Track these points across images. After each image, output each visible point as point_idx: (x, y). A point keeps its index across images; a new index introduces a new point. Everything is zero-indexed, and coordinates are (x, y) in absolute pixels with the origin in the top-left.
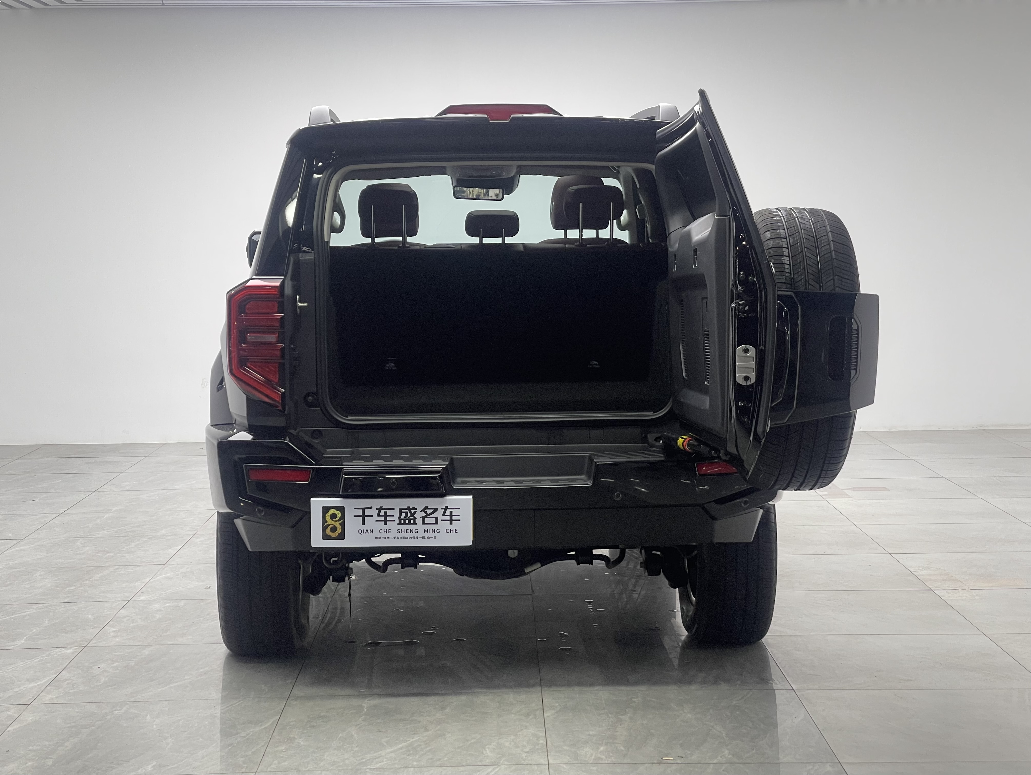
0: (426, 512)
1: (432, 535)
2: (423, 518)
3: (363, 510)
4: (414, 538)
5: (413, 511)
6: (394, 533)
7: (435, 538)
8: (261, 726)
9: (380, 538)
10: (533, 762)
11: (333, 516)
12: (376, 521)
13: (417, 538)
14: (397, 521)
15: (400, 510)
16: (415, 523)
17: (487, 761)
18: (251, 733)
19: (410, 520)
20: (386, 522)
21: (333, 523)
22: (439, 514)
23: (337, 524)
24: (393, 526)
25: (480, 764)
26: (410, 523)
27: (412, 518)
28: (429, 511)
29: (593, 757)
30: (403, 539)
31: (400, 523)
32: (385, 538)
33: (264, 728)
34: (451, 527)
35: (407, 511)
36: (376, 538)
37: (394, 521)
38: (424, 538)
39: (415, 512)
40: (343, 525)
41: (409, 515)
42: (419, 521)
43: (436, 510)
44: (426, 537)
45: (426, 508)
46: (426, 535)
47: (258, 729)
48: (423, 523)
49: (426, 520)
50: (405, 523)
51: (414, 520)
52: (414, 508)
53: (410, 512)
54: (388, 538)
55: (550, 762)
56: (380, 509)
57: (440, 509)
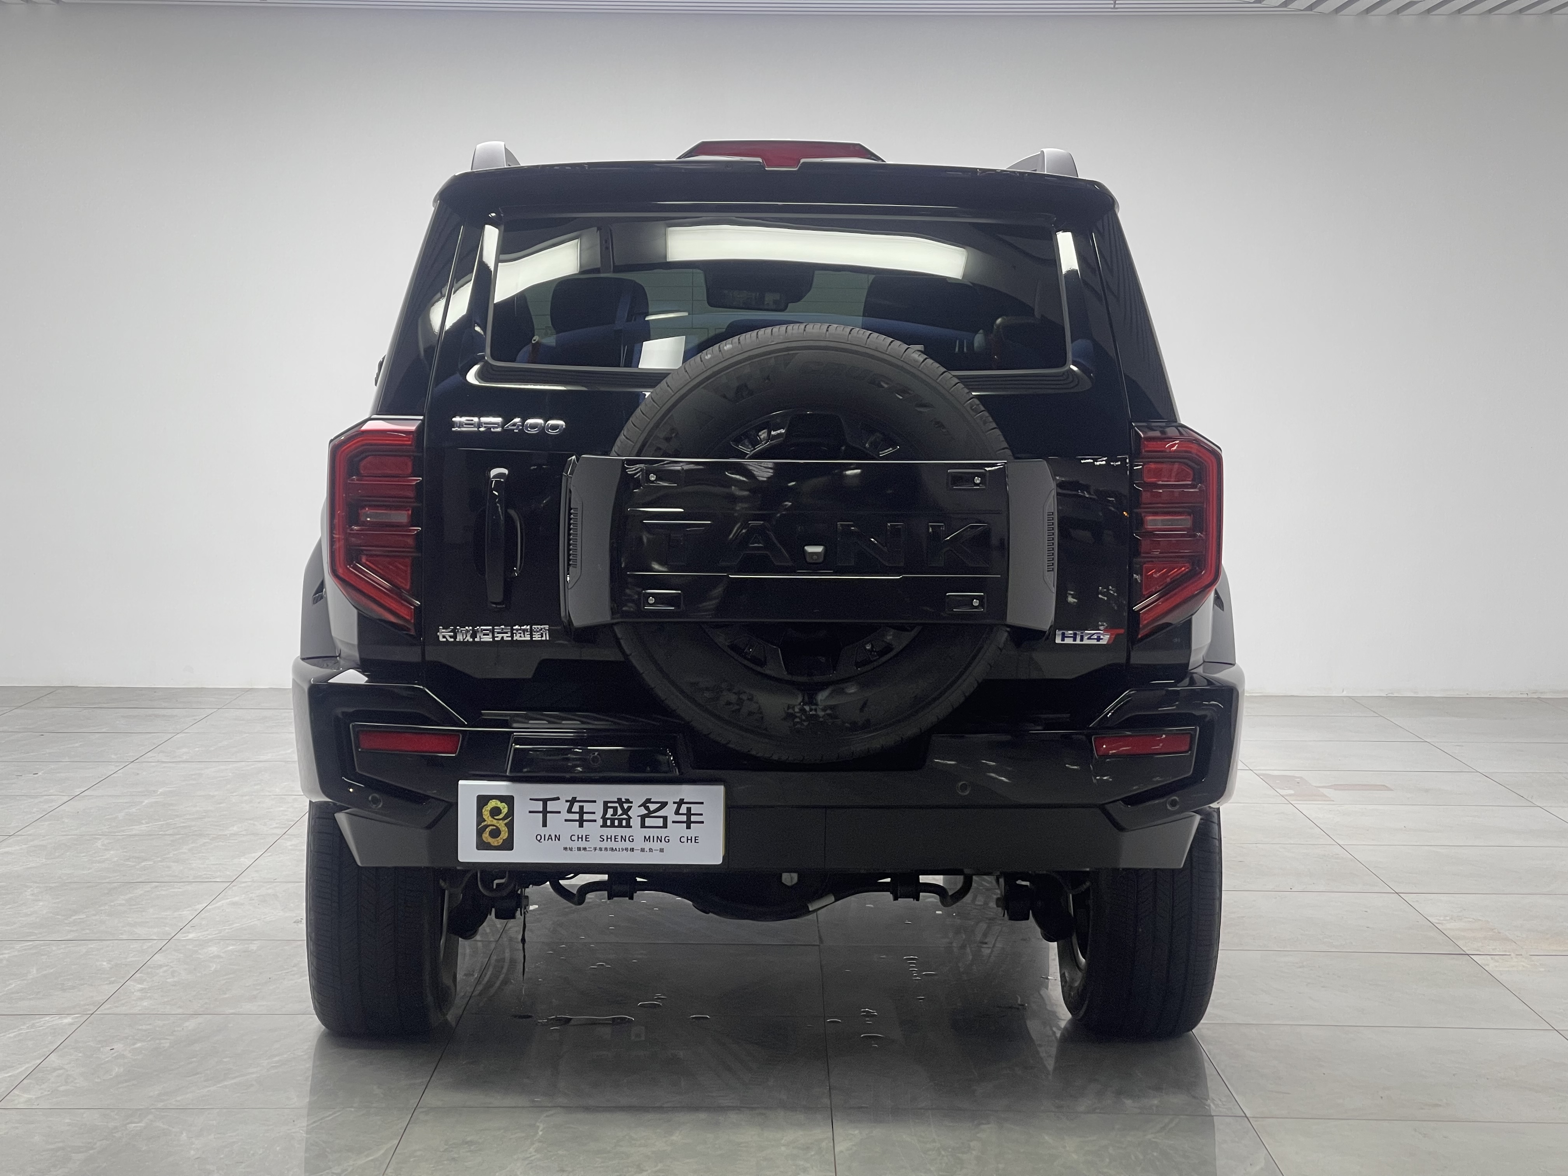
0: (647, 808)
1: (656, 845)
3: (545, 801)
4: (626, 849)
5: (626, 806)
6: (595, 842)
7: (662, 850)
8: (367, 1156)
9: (571, 849)
11: (495, 812)
12: (566, 820)
13: (632, 850)
14: (600, 822)
15: (606, 803)
16: (628, 826)
18: (350, 1169)
19: (620, 821)
20: (581, 822)
21: (495, 822)
22: (669, 811)
23: (502, 825)
24: (593, 829)
26: (620, 826)
27: (625, 816)
28: (652, 807)
30: (609, 852)
31: (604, 825)
32: (579, 849)
33: (372, 1160)
34: (690, 833)
35: (617, 805)
36: (565, 849)
37: (595, 821)
38: (643, 850)
39: (630, 808)
40: (510, 826)
41: (620, 812)
42: (636, 822)
43: (664, 805)
44: (647, 849)
45: (649, 801)
46: (648, 845)
47: (361, 1162)
48: (643, 826)
49: (648, 822)
50: (612, 825)
51: (628, 820)
52: (628, 801)
53: (622, 808)
54: (585, 849)
56: (573, 801)
57: (670, 804)
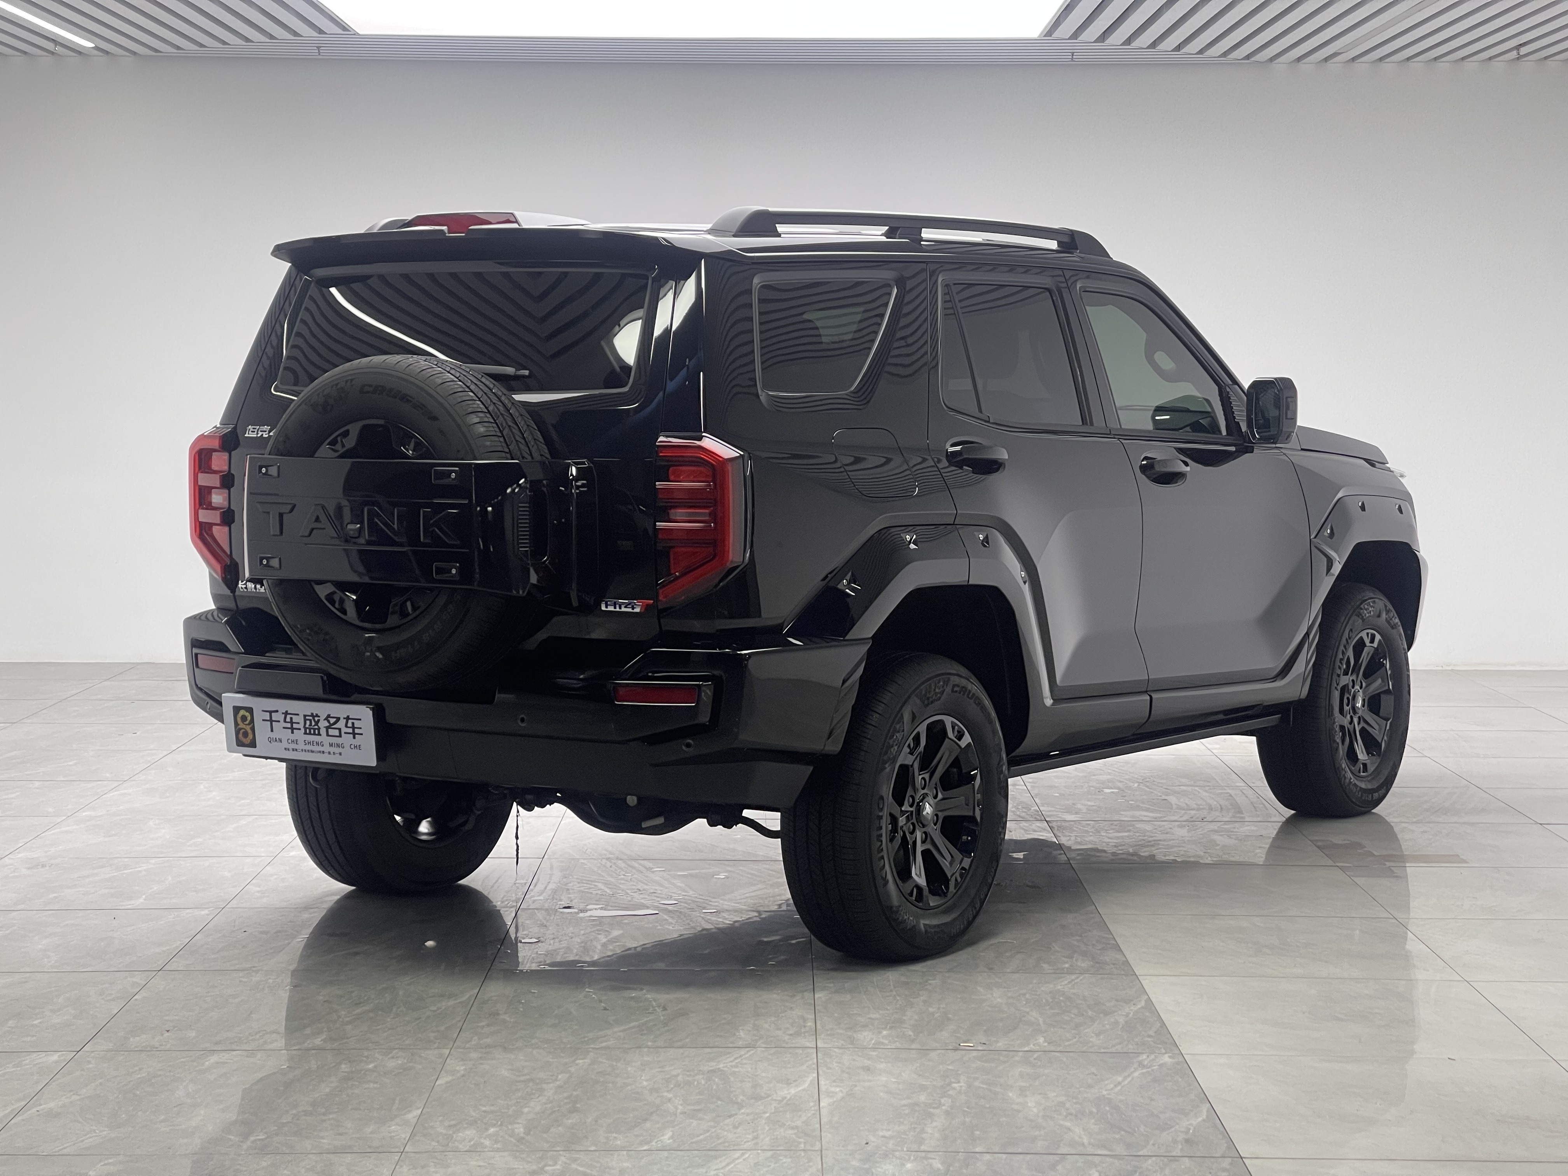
0: (329, 722)
1: (337, 750)
2: (327, 728)
3: (270, 712)
4: (320, 752)
5: (316, 719)
6: (301, 746)
7: (341, 754)
9: (289, 750)
10: (797, 1045)
11: (244, 719)
12: (284, 728)
13: (323, 752)
14: (303, 730)
15: (305, 715)
16: (319, 734)
17: (741, 1043)
18: (443, 1008)
19: (315, 730)
20: (292, 731)
21: (244, 726)
22: (341, 724)
23: (248, 729)
24: (299, 735)
25: (731, 1045)
26: (315, 734)
27: (316, 727)
28: (332, 721)
29: (873, 1042)
30: (310, 753)
31: (305, 733)
32: (293, 750)
34: (356, 742)
35: (311, 718)
36: (285, 749)
37: (300, 729)
38: (330, 753)
39: (319, 721)
40: (253, 730)
41: (313, 723)
42: (323, 731)
43: (338, 719)
44: (332, 752)
45: (329, 716)
46: (332, 750)
48: (328, 734)
49: (330, 732)
50: (310, 734)
51: (319, 729)
52: (317, 716)
53: (314, 720)
54: (296, 750)
55: (819, 1045)
56: (286, 713)
57: (342, 719)
